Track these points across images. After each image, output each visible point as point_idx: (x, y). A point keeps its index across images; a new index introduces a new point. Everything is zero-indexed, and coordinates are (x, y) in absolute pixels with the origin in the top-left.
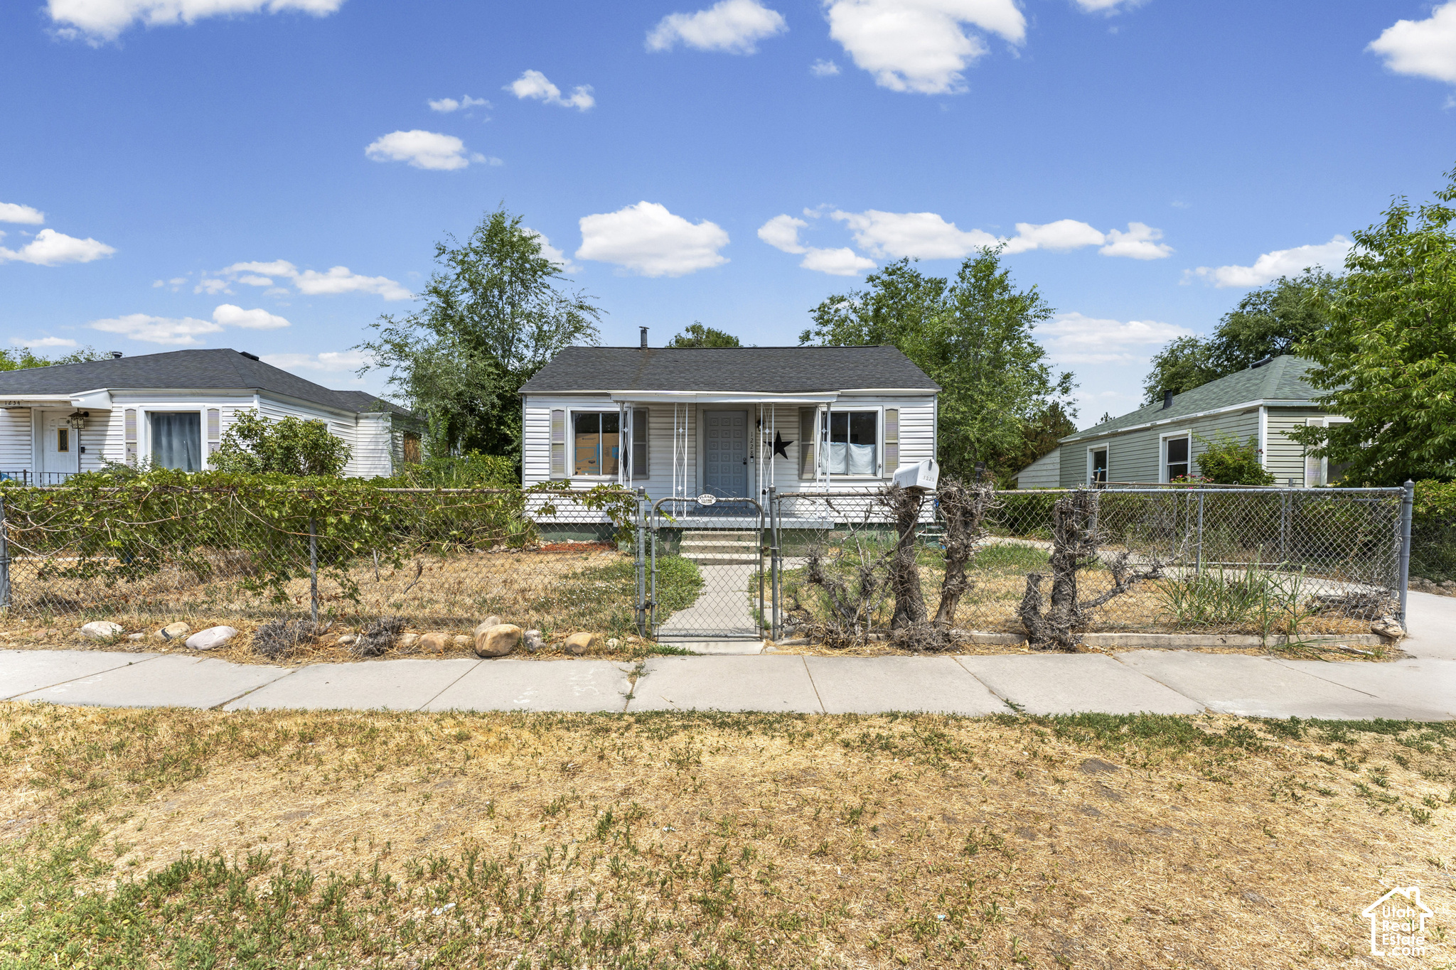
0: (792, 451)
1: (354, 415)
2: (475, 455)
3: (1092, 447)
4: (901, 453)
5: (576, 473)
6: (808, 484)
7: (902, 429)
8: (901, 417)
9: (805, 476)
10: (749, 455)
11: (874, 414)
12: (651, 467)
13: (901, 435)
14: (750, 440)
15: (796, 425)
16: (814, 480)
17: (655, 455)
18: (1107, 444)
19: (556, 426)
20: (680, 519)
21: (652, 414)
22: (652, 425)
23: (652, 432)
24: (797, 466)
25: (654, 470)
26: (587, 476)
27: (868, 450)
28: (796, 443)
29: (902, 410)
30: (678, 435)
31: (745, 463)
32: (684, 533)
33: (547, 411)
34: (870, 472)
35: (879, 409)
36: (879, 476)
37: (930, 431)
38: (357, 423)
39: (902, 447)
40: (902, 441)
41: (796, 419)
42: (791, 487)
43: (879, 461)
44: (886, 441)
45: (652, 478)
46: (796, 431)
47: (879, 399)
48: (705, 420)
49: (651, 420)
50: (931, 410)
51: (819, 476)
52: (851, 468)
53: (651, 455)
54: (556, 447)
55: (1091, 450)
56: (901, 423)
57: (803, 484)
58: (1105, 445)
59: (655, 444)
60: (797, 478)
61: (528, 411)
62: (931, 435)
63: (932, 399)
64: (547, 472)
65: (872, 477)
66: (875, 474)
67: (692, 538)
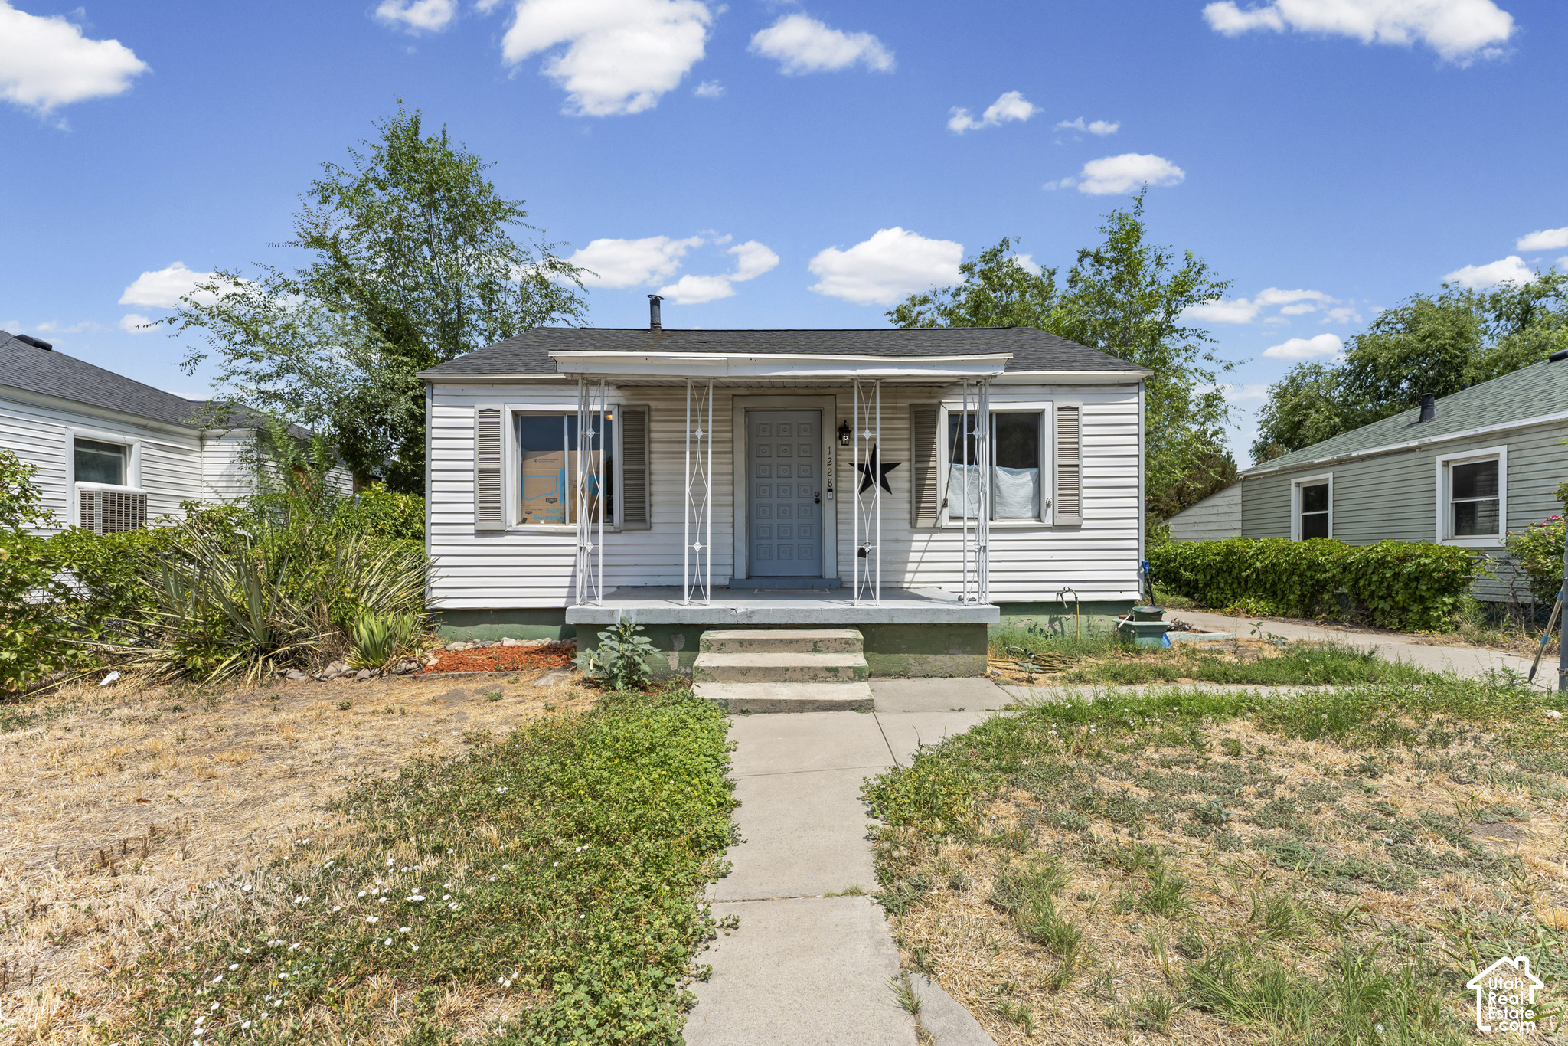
0: (900, 479)
1: (196, 433)
2: (377, 494)
3: (1300, 480)
4: (1085, 482)
5: (524, 521)
6: (926, 537)
7: (1085, 441)
8: (1084, 420)
9: (922, 523)
10: (825, 487)
11: (1037, 417)
12: (655, 509)
13: (1084, 451)
14: (826, 461)
15: (905, 434)
16: (936, 529)
17: (659, 490)
18: (1330, 476)
19: (487, 437)
20: (697, 605)
21: (655, 416)
22: (654, 435)
23: (655, 447)
24: (907, 506)
25: (659, 514)
26: (542, 526)
27: (1026, 477)
28: (905, 465)
29: (1085, 409)
30: (694, 442)
31: (818, 501)
32: (707, 636)
33: (470, 412)
34: (1030, 514)
35: (1046, 406)
36: (1048, 521)
37: (1132, 445)
38: (202, 446)
39: (1085, 472)
40: (1086, 461)
41: (905, 424)
42: (897, 541)
43: (1048, 495)
44: (1058, 462)
45: (656, 529)
46: (905, 445)
47: (1047, 390)
48: (748, 427)
49: (654, 426)
50: (1134, 408)
51: (945, 522)
52: (998, 508)
53: (654, 488)
54: (488, 476)
55: (1298, 485)
56: (1085, 430)
57: (916, 537)
58: (1327, 476)
59: (659, 467)
60: (907, 526)
61: (436, 411)
62: (1134, 450)
63: (1135, 389)
64: (470, 518)
65: (1033, 523)
66: (1038, 518)
67: (722, 647)
